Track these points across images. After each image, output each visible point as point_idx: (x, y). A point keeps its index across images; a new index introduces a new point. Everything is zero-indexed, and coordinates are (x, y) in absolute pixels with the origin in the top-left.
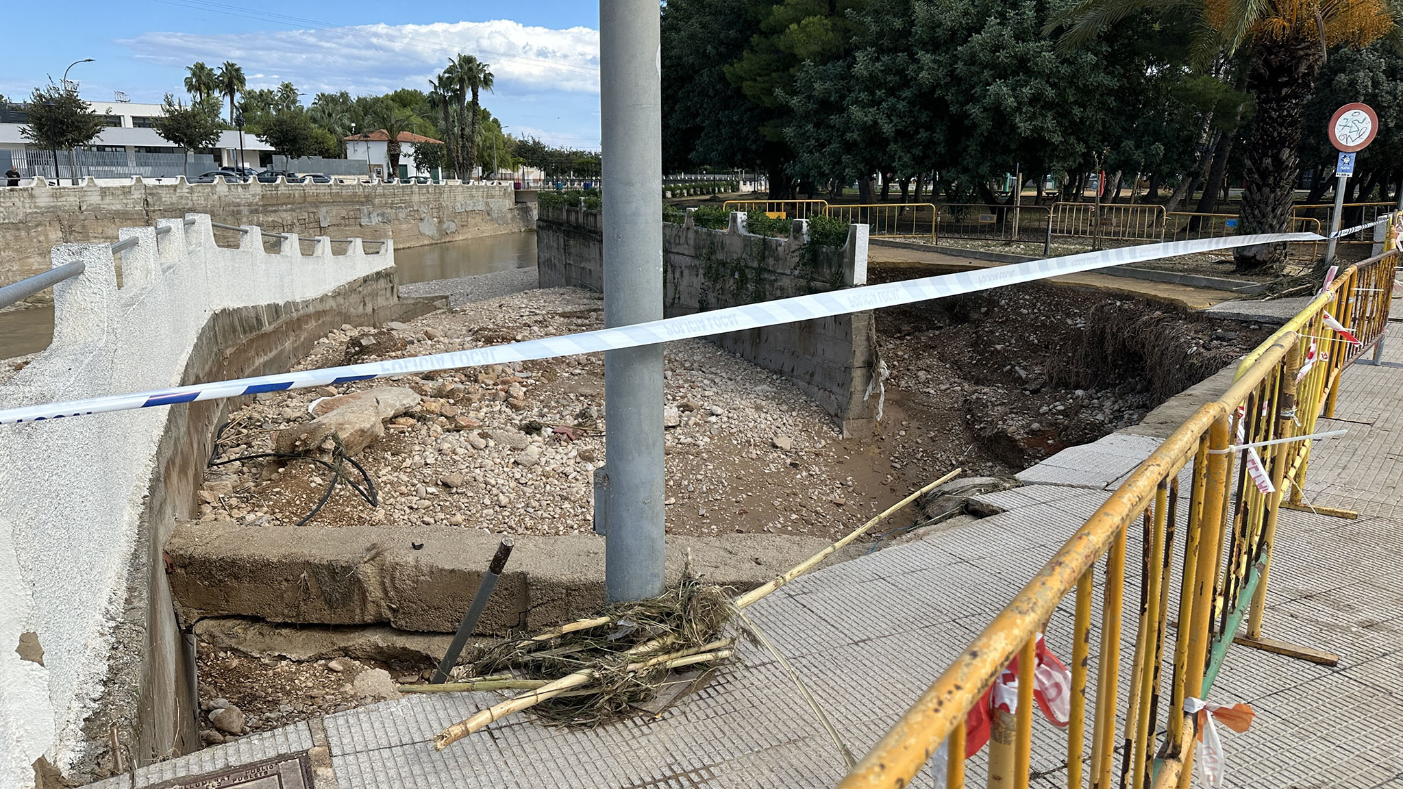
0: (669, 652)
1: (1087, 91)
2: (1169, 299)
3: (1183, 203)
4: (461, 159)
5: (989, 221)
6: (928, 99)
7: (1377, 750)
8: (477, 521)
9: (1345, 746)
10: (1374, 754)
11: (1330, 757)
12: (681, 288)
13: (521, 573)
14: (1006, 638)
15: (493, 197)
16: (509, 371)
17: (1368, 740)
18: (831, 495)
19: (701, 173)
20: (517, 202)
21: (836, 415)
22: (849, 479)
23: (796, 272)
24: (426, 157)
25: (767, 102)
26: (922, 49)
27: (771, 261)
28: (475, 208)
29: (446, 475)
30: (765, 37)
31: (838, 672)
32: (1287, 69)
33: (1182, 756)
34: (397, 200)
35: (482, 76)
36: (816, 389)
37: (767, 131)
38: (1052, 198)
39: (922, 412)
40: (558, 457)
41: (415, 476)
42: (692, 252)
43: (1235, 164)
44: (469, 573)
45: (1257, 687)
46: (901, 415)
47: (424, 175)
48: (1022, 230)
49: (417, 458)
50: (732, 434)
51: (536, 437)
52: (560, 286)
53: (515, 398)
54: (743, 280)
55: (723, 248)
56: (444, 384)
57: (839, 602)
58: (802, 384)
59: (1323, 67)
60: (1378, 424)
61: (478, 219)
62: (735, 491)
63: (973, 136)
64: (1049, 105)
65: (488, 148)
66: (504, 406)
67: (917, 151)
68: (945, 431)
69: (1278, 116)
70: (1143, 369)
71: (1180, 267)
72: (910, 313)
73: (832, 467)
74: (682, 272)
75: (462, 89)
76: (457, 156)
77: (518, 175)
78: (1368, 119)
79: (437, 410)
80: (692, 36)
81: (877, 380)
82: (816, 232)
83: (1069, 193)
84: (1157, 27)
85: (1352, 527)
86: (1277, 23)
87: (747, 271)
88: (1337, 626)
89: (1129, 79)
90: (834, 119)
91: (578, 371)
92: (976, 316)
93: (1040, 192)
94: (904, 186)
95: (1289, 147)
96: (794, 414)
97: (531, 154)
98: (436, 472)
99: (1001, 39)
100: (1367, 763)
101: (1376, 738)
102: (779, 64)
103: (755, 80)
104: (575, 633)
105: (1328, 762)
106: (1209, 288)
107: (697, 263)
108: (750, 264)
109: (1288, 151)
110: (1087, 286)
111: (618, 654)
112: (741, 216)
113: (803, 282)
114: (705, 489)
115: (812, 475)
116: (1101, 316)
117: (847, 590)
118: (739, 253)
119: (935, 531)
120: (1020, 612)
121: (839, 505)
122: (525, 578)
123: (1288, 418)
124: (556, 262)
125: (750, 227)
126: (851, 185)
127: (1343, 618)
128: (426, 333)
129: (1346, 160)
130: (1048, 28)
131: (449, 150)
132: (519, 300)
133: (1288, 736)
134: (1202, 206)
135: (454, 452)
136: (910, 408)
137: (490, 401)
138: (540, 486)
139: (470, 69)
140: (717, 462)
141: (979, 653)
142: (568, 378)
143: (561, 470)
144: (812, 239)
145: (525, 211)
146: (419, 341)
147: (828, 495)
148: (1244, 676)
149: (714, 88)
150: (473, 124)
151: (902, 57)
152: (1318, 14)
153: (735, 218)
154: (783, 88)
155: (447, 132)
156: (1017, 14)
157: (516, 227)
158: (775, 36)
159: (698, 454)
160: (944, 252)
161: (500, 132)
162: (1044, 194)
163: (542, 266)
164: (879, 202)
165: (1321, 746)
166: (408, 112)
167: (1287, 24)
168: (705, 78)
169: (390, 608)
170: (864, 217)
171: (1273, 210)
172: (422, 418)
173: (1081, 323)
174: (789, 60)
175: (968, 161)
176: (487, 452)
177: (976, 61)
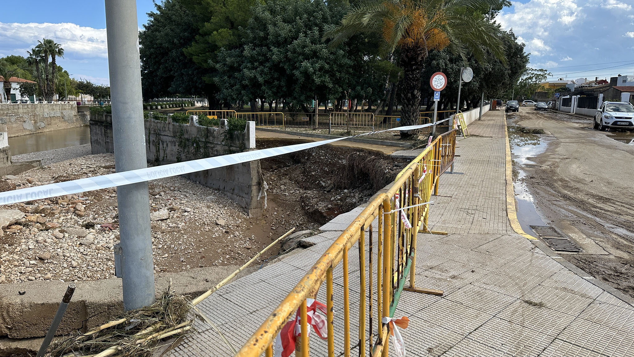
0: (158, 332)
1: (341, 66)
2: (377, 151)
3: (381, 112)
4: (46, 91)
5: (306, 120)
6: (276, 67)
7: (458, 328)
8: (60, 276)
9: (447, 328)
10: (457, 329)
11: (442, 333)
12: (167, 152)
13: (82, 301)
14: (290, 305)
15: (65, 109)
16: (76, 197)
17: (455, 324)
18: (245, 245)
19: (176, 97)
20: (78, 112)
21: (246, 208)
22: (253, 236)
23: (223, 143)
24: (26, 90)
25: (205, 65)
26: (273, 46)
27: (211, 138)
28: (55, 115)
29: (41, 254)
30: (202, 37)
31: (243, 328)
32: (414, 58)
33: (383, 343)
34: (10, 112)
35: (57, 50)
36: (236, 196)
37: (206, 79)
38: (331, 110)
39: (284, 203)
40: (104, 239)
41: (23, 256)
42: (172, 135)
43: (398, 95)
44: (52, 304)
45: (415, 308)
46: (275, 205)
47: (25, 99)
48: (320, 124)
49: (24, 246)
50: (196, 220)
51: (91, 230)
52: (103, 153)
53: (79, 211)
54: (198, 147)
55: (187, 132)
56: (38, 206)
57: (244, 295)
58: (229, 194)
59: (427, 58)
60: (453, 197)
61: (57, 121)
62: (198, 247)
63: (297, 84)
64: (327, 72)
65: (62, 85)
66: (73, 216)
67: (274, 90)
68: (293, 211)
69: (412, 77)
70: (369, 179)
71: (380, 138)
72: (276, 160)
73: (245, 231)
74: (167, 144)
75: (46, 56)
76: (45, 89)
77: (79, 98)
78: (444, 78)
79: (35, 220)
80: (167, 35)
81: (263, 190)
82: (231, 125)
83: (338, 108)
84: (366, 40)
85: (446, 238)
86: (409, 40)
87: (200, 143)
88: (442, 279)
89: (357, 61)
90: (236, 74)
91: (114, 195)
92: (303, 160)
93: (326, 108)
94: (270, 104)
95: (417, 89)
96: (226, 208)
97: (86, 88)
98: (35, 253)
99: (305, 43)
100: (455, 333)
101: (458, 323)
102: (209, 49)
103: (199, 56)
104: (108, 328)
105: (441, 335)
106: (392, 146)
107: (175, 139)
108: (201, 140)
109: (416, 91)
110: (346, 147)
111: (131, 336)
112: (195, 118)
113: (227, 148)
114: (183, 248)
115: (235, 236)
116: (352, 159)
117: (247, 289)
118: (195, 134)
119: (287, 256)
120: (297, 292)
121: (248, 249)
122: (85, 303)
123: (417, 197)
124: (101, 141)
125: (200, 122)
126: (247, 104)
127: (445, 275)
128: (28, 180)
129: (437, 94)
130: (324, 39)
131: (40, 86)
132: (80, 161)
133: (426, 327)
134: (388, 113)
135: (45, 241)
136: (278, 202)
137: (65, 213)
138: (95, 255)
139: (50, 46)
140: (188, 234)
141: (277, 314)
142: (109, 199)
143: (106, 245)
144: (230, 128)
145: (84, 116)
146: (24, 184)
147: (243, 244)
148: (409, 304)
149: (179, 58)
150: (53, 73)
151: (264, 49)
152: (424, 37)
153: (192, 119)
154: (212, 60)
155: (38, 77)
156: (311, 32)
157: (78, 124)
158: (207, 36)
159: (179, 231)
160: (288, 133)
161: (68, 77)
162: (328, 108)
163: (93, 143)
164: (260, 111)
165: (438, 329)
166: (15, 67)
167: (413, 41)
168: (174, 53)
169: (7, 328)
170: (253, 118)
171: (413, 114)
172: (26, 225)
173: (344, 162)
174: (214, 48)
175: (295, 94)
176: (64, 240)
177: (296, 52)
